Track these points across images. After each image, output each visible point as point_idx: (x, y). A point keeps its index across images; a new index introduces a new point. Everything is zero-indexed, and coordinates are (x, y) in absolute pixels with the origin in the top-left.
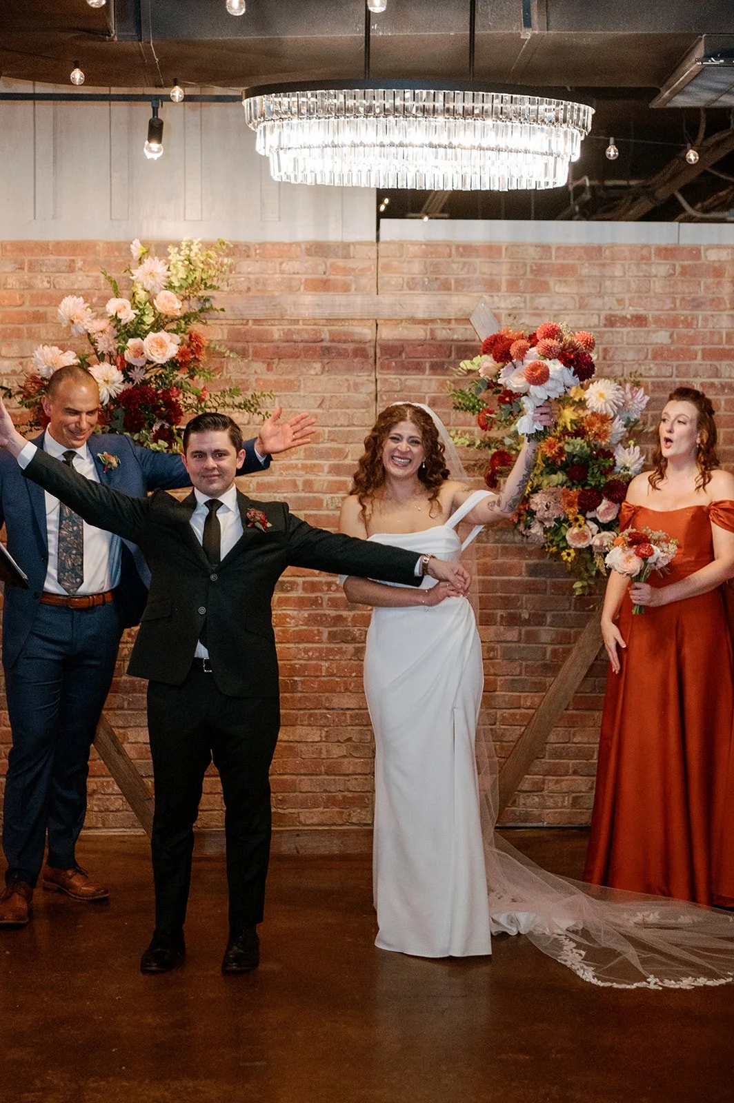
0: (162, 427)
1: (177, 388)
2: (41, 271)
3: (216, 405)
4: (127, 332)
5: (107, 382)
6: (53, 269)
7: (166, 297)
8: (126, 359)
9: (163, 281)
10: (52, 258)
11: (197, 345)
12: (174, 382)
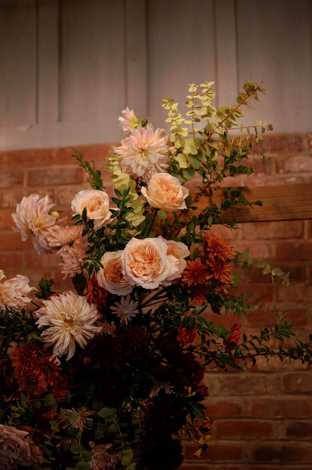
0: (162, 391)
1: (188, 328)
2: (43, 185)
3: (254, 352)
4: (104, 242)
5: (70, 322)
6: (57, 181)
7: (162, 182)
8: (100, 285)
9: (161, 160)
10: (56, 167)
11: (216, 258)
12: (182, 317)
